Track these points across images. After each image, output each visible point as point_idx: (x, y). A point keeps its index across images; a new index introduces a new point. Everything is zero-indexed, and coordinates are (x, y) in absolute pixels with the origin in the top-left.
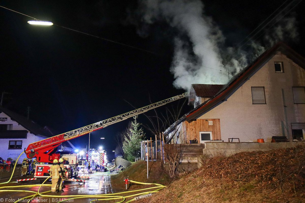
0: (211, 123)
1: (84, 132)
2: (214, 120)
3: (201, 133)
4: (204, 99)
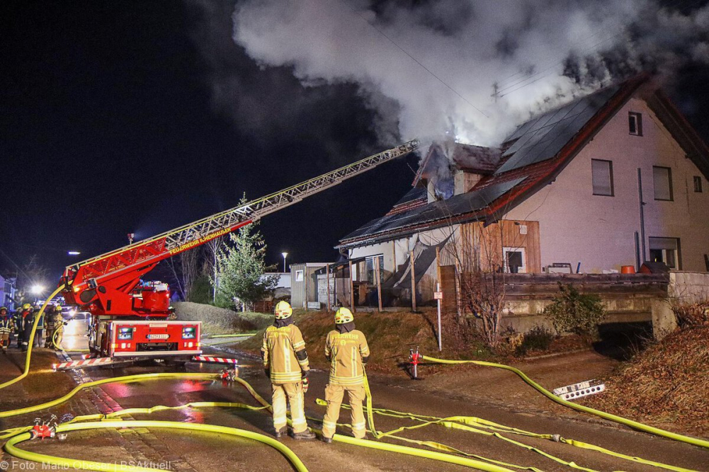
0: (524, 230)
1: (212, 231)
2: (529, 223)
3: (505, 250)
4: (469, 177)
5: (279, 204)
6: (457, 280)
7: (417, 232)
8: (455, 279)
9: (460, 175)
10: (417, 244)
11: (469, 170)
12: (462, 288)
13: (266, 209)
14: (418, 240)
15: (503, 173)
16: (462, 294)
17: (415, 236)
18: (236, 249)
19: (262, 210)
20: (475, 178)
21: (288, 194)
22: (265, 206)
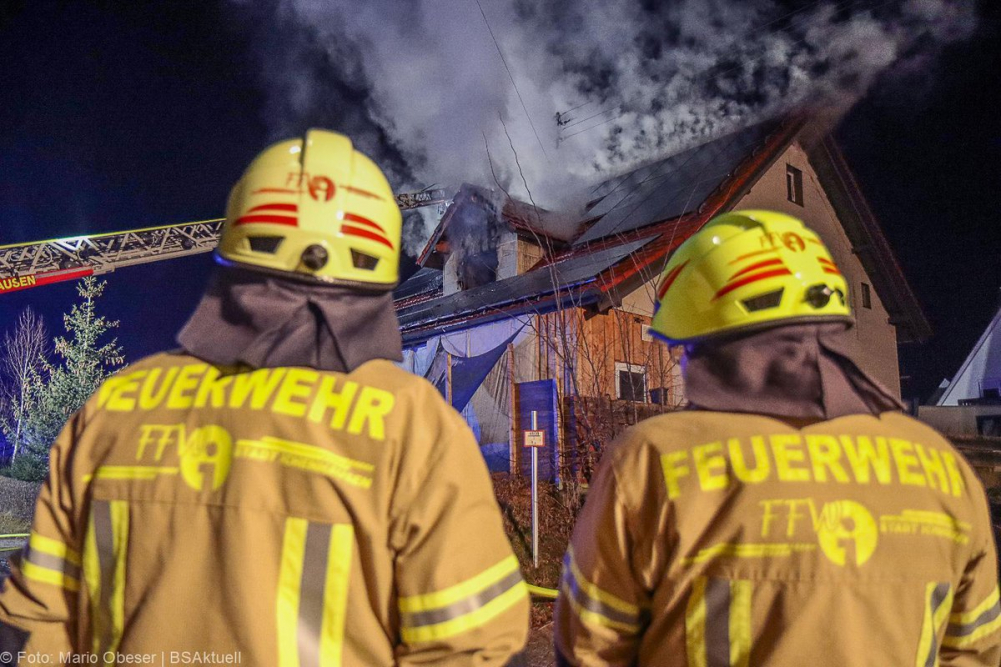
3: (621, 367)
4: (526, 248)
5: (160, 249)
6: (557, 412)
7: (441, 333)
8: (551, 409)
9: (510, 244)
10: (438, 355)
11: (527, 236)
12: (567, 427)
13: (129, 254)
14: (441, 348)
15: (592, 242)
16: (567, 441)
17: (432, 343)
18: (66, 370)
19: (121, 254)
20: (537, 253)
21: (183, 232)
22: (127, 247)
